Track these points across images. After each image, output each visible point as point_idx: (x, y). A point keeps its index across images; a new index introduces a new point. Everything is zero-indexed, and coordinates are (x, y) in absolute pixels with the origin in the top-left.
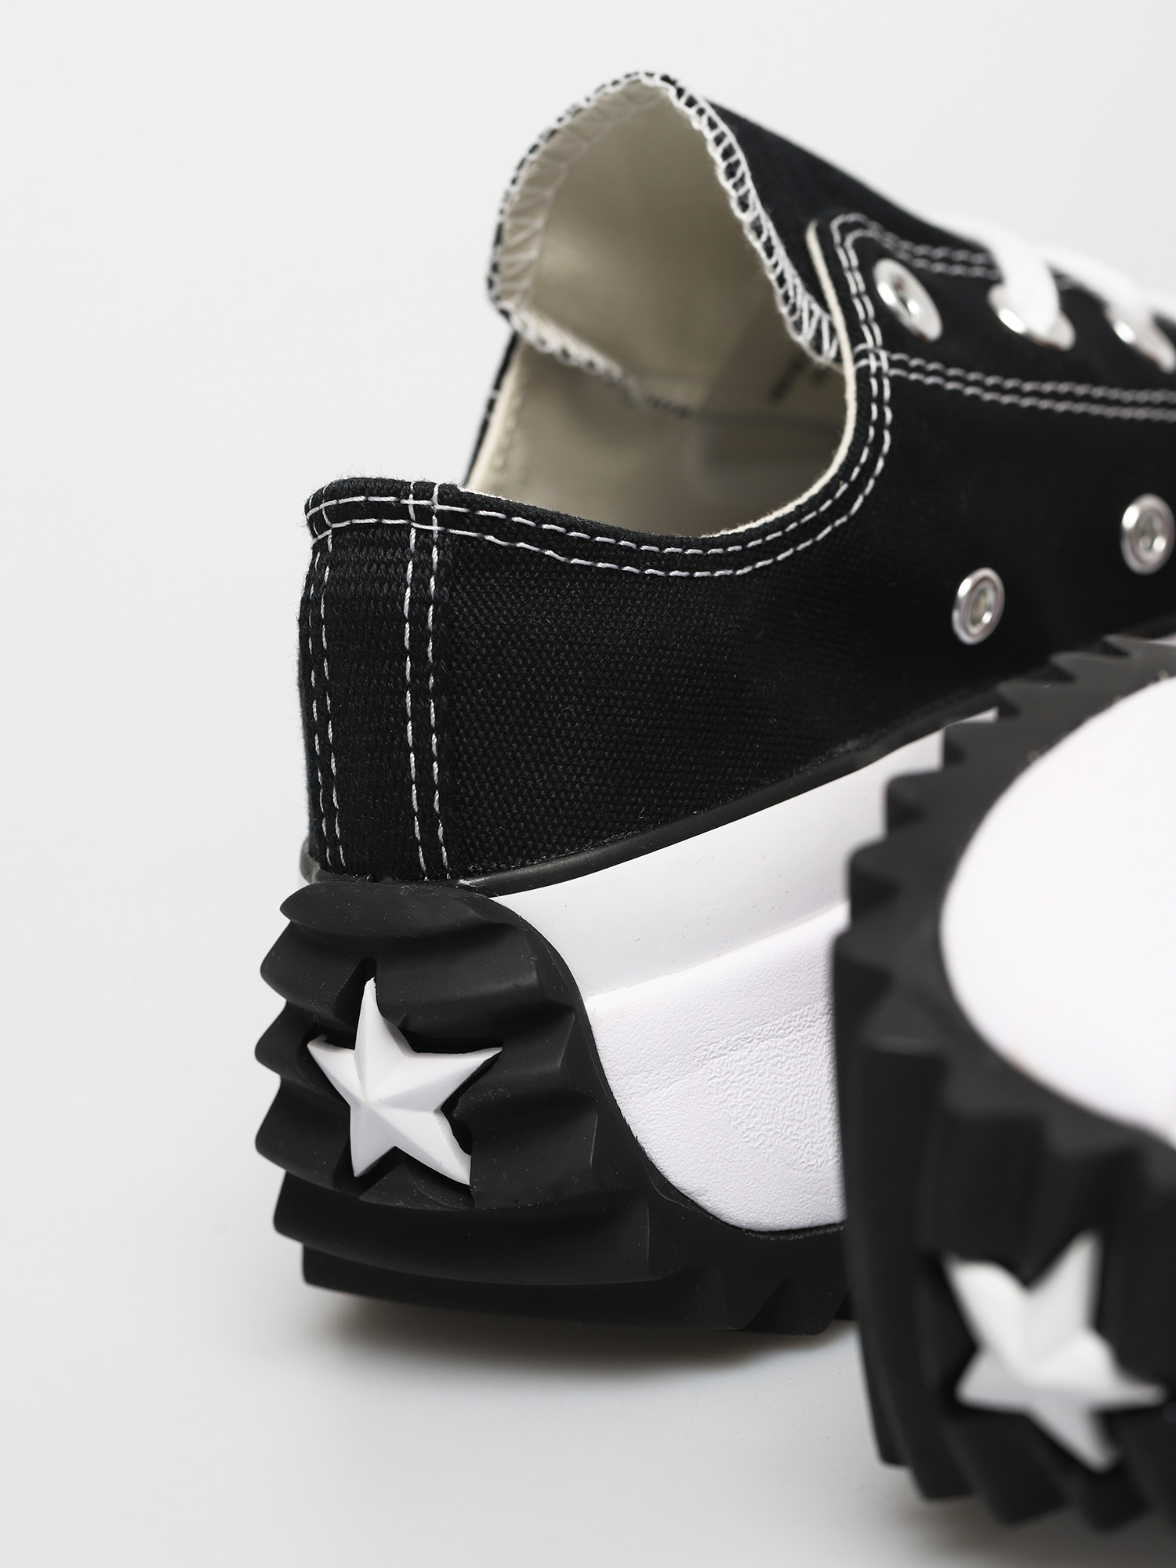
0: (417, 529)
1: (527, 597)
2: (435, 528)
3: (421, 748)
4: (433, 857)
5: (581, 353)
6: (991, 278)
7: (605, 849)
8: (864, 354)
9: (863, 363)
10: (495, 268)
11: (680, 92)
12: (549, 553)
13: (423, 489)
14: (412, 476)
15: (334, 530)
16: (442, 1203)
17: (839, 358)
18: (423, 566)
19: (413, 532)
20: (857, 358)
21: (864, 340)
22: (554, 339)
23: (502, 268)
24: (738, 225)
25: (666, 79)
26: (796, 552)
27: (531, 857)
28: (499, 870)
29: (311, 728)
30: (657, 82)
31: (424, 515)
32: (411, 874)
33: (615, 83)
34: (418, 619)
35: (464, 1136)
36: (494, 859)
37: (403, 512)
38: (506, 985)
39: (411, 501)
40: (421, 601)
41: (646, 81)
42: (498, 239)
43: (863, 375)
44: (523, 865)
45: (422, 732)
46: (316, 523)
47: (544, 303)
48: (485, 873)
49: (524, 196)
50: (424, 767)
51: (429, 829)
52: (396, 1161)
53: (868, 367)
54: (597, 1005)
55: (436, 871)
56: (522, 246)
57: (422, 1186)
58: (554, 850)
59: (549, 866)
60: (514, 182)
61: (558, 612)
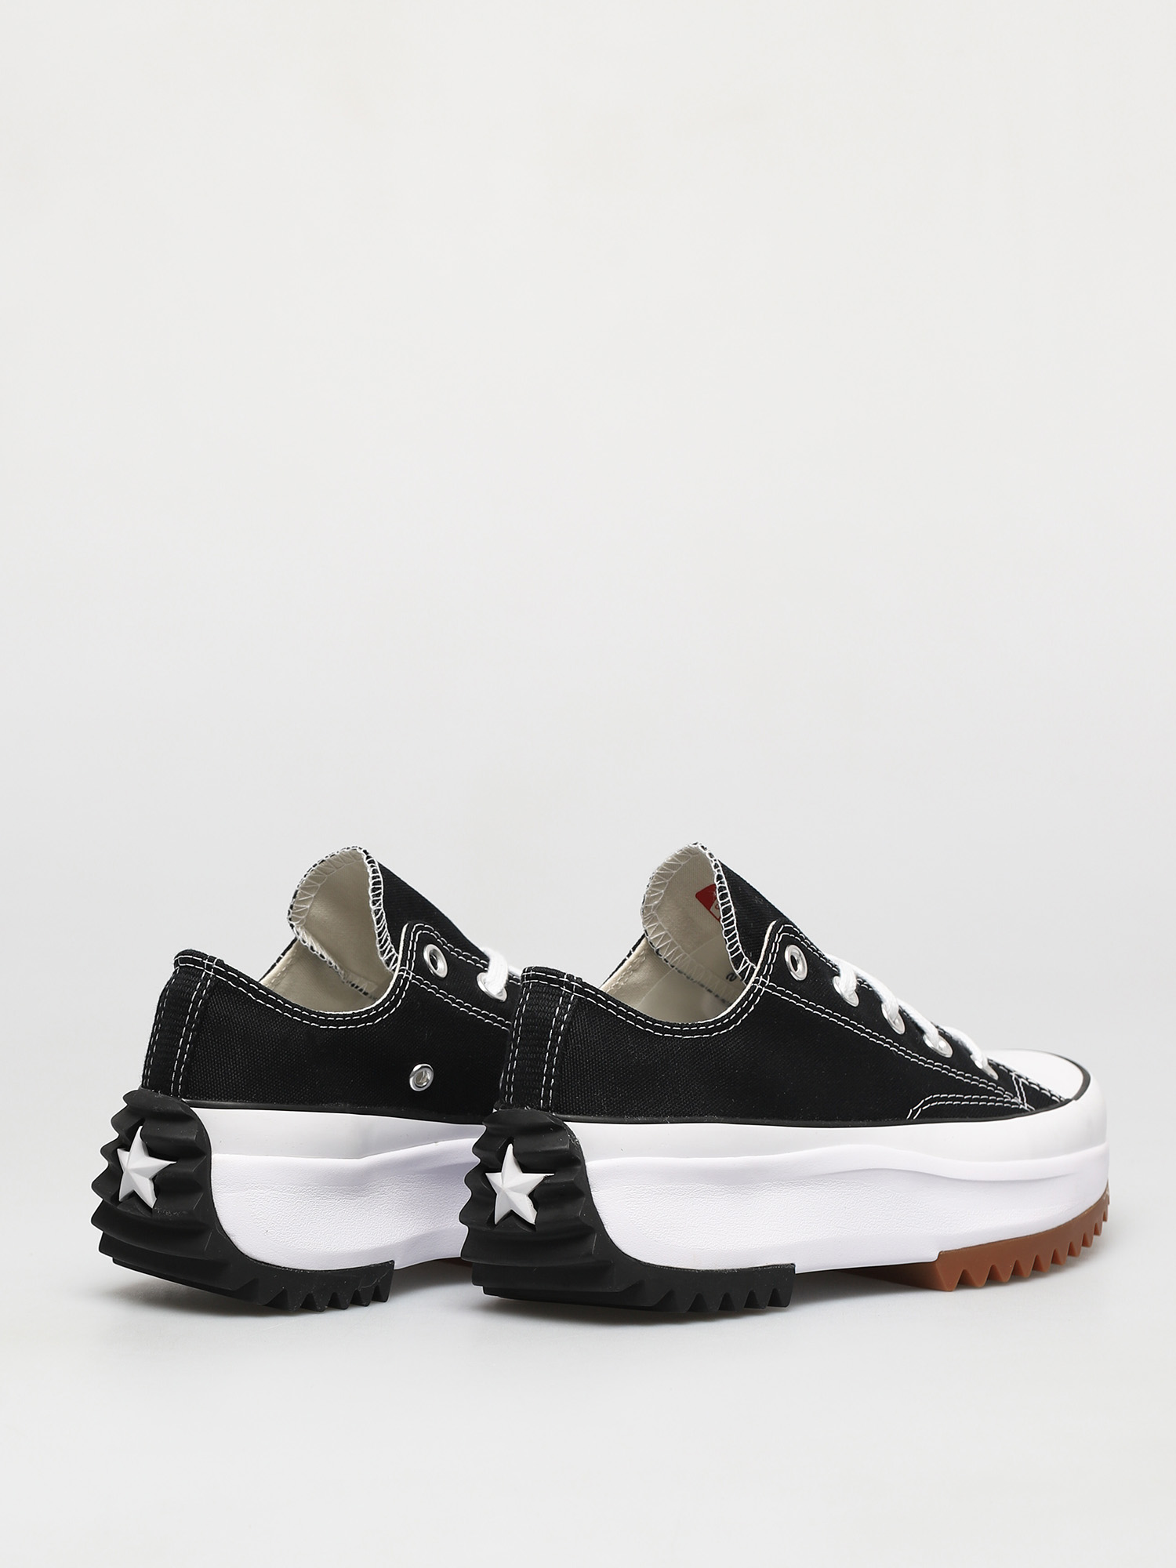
0: (206, 973)
1: (237, 1007)
2: (212, 973)
3: (183, 1048)
4: (175, 1088)
5: (318, 950)
6: (484, 969)
7: (236, 1103)
8: (403, 970)
9: (401, 973)
10: (291, 907)
11: (368, 857)
12: (250, 994)
13: (212, 959)
14: (209, 954)
15: (180, 967)
16: (143, 1213)
17: (394, 970)
18: (203, 985)
19: (204, 973)
20: (400, 971)
21: (405, 966)
22: (309, 942)
23: (294, 908)
24: (370, 910)
25: (365, 851)
26: (347, 1028)
27: (210, 1098)
28: (197, 1099)
29: (153, 1035)
30: (361, 852)
31: (209, 968)
32: (166, 1092)
33: (348, 848)
34: (196, 1003)
35: (157, 1191)
36: (196, 1095)
37: (202, 964)
38: (184, 1137)
39: (206, 962)
40: (198, 997)
41: (358, 850)
42: (295, 897)
43: (399, 977)
44: (206, 1100)
45: (185, 1043)
46: (176, 964)
47: (308, 927)
48: (192, 1099)
49: (307, 883)
50: (182, 1055)
51: (177, 1077)
52: (133, 1195)
53: (403, 975)
54: (216, 1157)
55: (175, 1094)
56: (303, 902)
57: (138, 1206)
58: (218, 1098)
59: (214, 1102)
60: (305, 876)
61: (246, 1016)
